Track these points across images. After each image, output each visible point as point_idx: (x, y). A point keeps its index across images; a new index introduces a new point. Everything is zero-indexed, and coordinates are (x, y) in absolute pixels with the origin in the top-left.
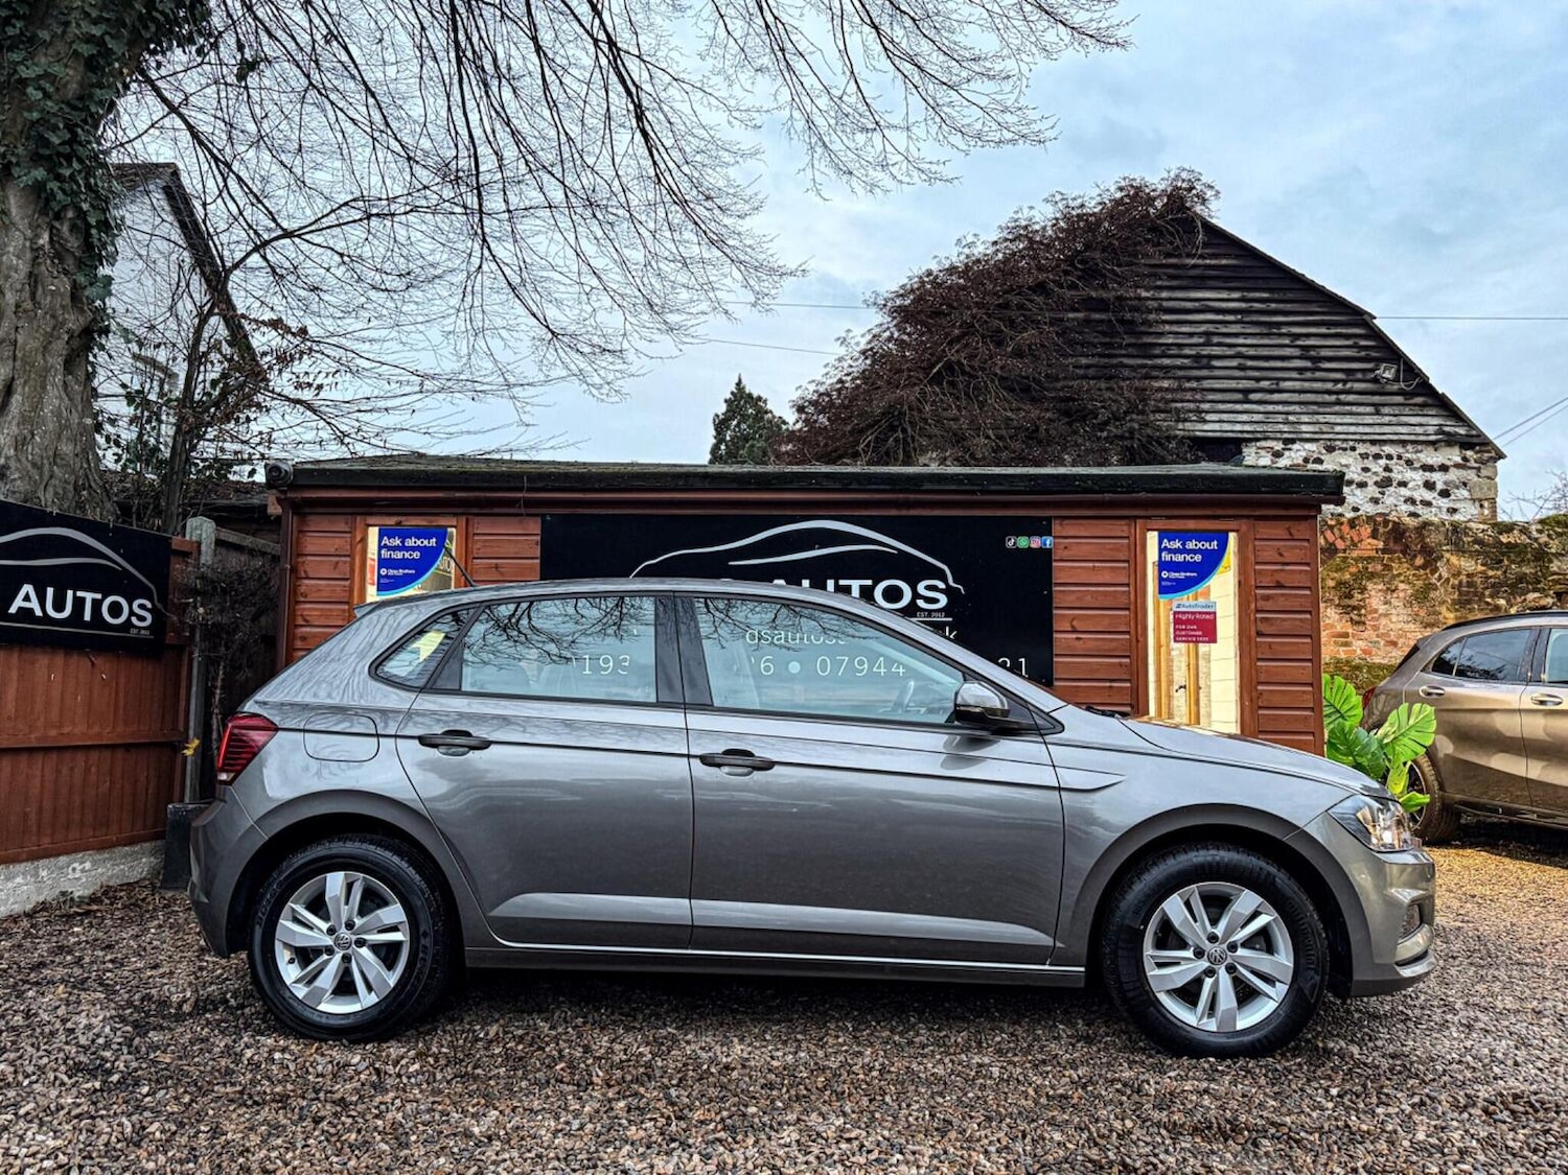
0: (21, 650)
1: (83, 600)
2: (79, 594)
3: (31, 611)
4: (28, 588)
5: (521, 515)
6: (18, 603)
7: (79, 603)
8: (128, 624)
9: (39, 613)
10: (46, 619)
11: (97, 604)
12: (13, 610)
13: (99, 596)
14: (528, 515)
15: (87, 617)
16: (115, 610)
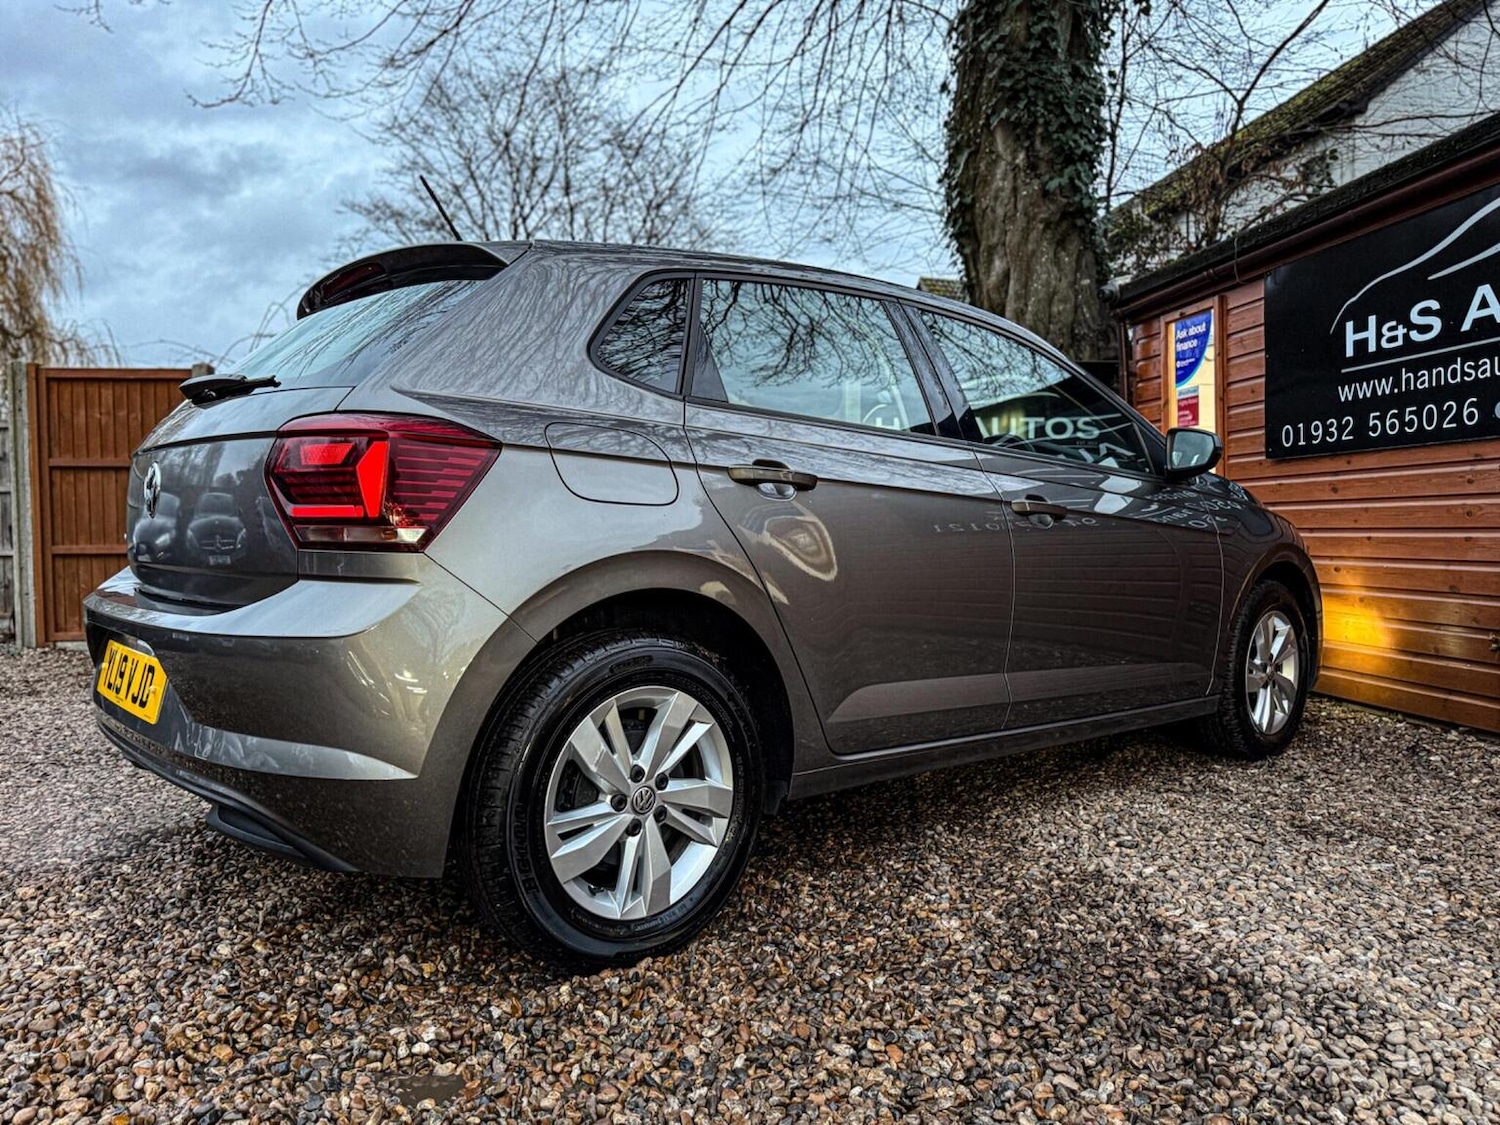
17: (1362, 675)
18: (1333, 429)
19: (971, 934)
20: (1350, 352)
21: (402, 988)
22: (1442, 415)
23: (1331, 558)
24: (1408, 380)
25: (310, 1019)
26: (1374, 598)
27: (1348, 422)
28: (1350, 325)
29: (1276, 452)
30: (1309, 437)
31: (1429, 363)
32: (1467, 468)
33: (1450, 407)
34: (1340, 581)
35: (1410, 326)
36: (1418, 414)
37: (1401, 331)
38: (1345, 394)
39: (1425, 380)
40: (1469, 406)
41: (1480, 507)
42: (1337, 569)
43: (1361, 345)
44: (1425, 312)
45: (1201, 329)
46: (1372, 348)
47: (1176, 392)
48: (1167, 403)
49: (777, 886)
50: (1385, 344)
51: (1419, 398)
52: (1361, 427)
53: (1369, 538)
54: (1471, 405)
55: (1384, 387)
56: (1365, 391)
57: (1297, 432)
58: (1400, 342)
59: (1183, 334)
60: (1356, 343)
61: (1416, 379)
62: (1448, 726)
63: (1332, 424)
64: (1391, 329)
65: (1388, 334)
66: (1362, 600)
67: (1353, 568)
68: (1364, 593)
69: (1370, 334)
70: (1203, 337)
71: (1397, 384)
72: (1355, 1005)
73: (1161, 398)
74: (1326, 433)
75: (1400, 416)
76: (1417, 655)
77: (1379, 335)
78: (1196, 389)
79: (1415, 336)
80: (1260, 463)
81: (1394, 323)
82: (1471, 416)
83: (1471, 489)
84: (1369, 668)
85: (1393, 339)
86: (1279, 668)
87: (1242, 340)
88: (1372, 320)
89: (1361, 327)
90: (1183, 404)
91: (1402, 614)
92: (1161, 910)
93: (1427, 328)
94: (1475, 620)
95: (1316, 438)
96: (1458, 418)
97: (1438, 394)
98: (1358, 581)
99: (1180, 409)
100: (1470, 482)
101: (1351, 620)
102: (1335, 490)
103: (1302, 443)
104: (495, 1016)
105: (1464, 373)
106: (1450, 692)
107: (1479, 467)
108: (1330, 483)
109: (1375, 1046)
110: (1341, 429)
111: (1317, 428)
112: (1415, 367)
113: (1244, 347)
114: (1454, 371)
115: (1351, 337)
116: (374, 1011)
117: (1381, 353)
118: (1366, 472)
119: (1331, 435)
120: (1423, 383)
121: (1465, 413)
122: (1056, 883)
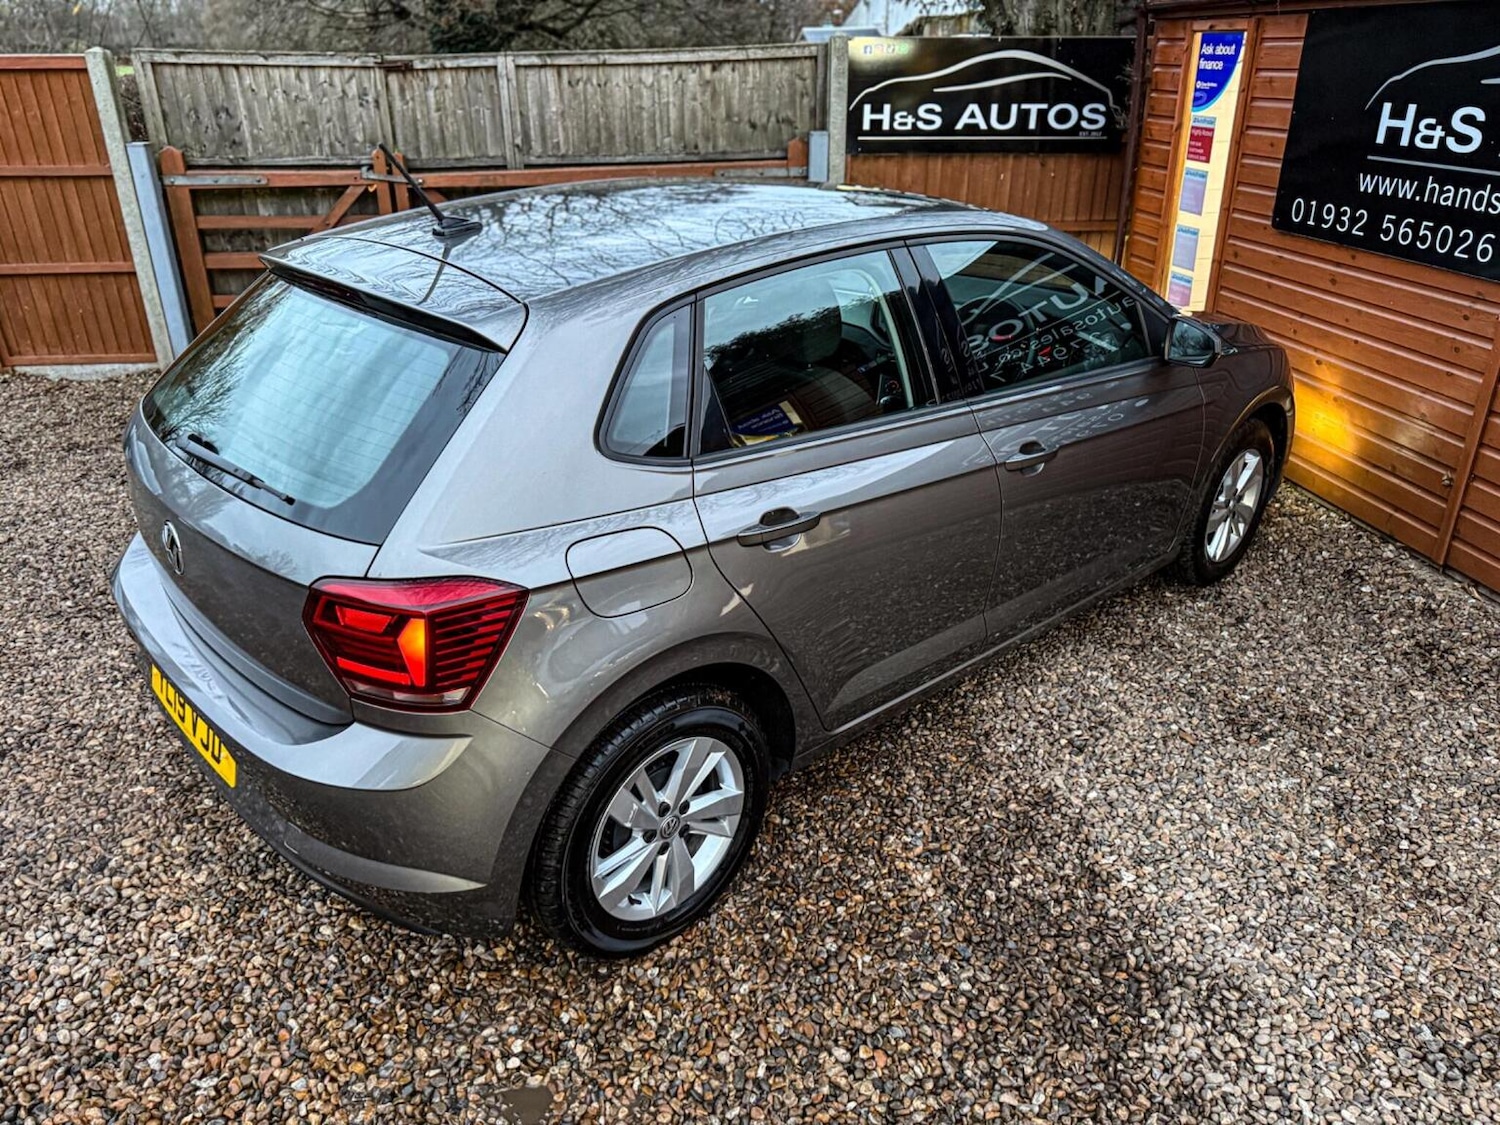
0: (972, 158)
1: (1028, 112)
2: (1024, 106)
3: (976, 126)
4: (974, 107)
5: (1275, 13)
6: (964, 120)
7: (1024, 115)
8: (1077, 128)
9: (983, 126)
10: (991, 131)
11: (1042, 114)
12: (959, 126)
13: (1044, 106)
14: (1282, 13)
15: (1032, 125)
16: (1063, 116)
17: (1321, 469)
18: (1345, 219)
19: (940, 891)
20: (1380, 139)
21: (483, 975)
22: (1457, 242)
23: (1316, 349)
24: (1433, 190)
25: (417, 1022)
26: (1347, 401)
27: (1362, 215)
28: (1387, 107)
29: (1282, 221)
30: (1319, 219)
31: (1458, 180)
32: (1466, 303)
33: (1467, 236)
34: (1318, 374)
35: (1449, 131)
36: (1434, 231)
37: (1438, 133)
38: (1366, 184)
39: (1448, 197)
40: (1485, 242)
41: (1469, 346)
42: (1319, 362)
43: (1394, 134)
44: (1468, 120)
45: (1230, 50)
46: (1404, 142)
47: (1193, 116)
48: (1180, 126)
49: (778, 821)
50: (1419, 143)
51: (1439, 215)
52: (1373, 227)
53: (1356, 342)
54: (1488, 241)
55: (1407, 190)
56: (1386, 187)
57: (1308, 208)
58: (1434, 145)
59: (1208, 50)
60: (1390, 130)
61: (1441, 192)
62: (1387, 538)
63: (1345, 213)
64: (1429, 127)
65: (1424, 132)
66: (1335, 399)
67: (1335, 366)
68: (1339, 393)
69: (1406, 125)
70: (1230, 61)
71: (1420, 191)
72: (1237, 995)
73: (1174, 114)
74: (1338, 220)
75: (1415, 228)
76: (1375, 466)
77: (1415, 130)
78: (1212, 121)
79: (1451, 143)
80: (1265, 227)
81: (1433, 121)
82: (1484, 253)
83: (1465, 326)
84: (1329, 464)
85: (1427, 139)
86: (1241, 498)
87: (1271, 80)
88: (1412, 109)
89: (1398, 113)
90: (1196, 133)
91: (1370, 424)
92: (1098, 857)
93: (1464, 140)
94: (1436, 453)
95: (1327, 222)
96: (1470, 251)
97: (1459, 217)
98: (1335, 380)
99: (1193, 137)
100: (1466, 318)
101: (1322, 415)
102: (1333, 282)
103: (1311, 223)
104: (565, 1021)
105: (1490, 204)
106: (1397, 509)
107: (1479, 307)
108: (1331, 273)
109: (1245, 1045)
110: (1354, 221)
111: (1329, 212)
112: (1443, 178)
113: (1273, 89)
114: (1481, 197)
115: (1386, 122)
116: (466, 1006)
117: (1412, 151)
118: (1367, 273)
119: (1342, 224)
120: (1446, 199)
121: (1480, 247)
122: (1013, 806)
